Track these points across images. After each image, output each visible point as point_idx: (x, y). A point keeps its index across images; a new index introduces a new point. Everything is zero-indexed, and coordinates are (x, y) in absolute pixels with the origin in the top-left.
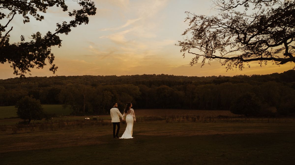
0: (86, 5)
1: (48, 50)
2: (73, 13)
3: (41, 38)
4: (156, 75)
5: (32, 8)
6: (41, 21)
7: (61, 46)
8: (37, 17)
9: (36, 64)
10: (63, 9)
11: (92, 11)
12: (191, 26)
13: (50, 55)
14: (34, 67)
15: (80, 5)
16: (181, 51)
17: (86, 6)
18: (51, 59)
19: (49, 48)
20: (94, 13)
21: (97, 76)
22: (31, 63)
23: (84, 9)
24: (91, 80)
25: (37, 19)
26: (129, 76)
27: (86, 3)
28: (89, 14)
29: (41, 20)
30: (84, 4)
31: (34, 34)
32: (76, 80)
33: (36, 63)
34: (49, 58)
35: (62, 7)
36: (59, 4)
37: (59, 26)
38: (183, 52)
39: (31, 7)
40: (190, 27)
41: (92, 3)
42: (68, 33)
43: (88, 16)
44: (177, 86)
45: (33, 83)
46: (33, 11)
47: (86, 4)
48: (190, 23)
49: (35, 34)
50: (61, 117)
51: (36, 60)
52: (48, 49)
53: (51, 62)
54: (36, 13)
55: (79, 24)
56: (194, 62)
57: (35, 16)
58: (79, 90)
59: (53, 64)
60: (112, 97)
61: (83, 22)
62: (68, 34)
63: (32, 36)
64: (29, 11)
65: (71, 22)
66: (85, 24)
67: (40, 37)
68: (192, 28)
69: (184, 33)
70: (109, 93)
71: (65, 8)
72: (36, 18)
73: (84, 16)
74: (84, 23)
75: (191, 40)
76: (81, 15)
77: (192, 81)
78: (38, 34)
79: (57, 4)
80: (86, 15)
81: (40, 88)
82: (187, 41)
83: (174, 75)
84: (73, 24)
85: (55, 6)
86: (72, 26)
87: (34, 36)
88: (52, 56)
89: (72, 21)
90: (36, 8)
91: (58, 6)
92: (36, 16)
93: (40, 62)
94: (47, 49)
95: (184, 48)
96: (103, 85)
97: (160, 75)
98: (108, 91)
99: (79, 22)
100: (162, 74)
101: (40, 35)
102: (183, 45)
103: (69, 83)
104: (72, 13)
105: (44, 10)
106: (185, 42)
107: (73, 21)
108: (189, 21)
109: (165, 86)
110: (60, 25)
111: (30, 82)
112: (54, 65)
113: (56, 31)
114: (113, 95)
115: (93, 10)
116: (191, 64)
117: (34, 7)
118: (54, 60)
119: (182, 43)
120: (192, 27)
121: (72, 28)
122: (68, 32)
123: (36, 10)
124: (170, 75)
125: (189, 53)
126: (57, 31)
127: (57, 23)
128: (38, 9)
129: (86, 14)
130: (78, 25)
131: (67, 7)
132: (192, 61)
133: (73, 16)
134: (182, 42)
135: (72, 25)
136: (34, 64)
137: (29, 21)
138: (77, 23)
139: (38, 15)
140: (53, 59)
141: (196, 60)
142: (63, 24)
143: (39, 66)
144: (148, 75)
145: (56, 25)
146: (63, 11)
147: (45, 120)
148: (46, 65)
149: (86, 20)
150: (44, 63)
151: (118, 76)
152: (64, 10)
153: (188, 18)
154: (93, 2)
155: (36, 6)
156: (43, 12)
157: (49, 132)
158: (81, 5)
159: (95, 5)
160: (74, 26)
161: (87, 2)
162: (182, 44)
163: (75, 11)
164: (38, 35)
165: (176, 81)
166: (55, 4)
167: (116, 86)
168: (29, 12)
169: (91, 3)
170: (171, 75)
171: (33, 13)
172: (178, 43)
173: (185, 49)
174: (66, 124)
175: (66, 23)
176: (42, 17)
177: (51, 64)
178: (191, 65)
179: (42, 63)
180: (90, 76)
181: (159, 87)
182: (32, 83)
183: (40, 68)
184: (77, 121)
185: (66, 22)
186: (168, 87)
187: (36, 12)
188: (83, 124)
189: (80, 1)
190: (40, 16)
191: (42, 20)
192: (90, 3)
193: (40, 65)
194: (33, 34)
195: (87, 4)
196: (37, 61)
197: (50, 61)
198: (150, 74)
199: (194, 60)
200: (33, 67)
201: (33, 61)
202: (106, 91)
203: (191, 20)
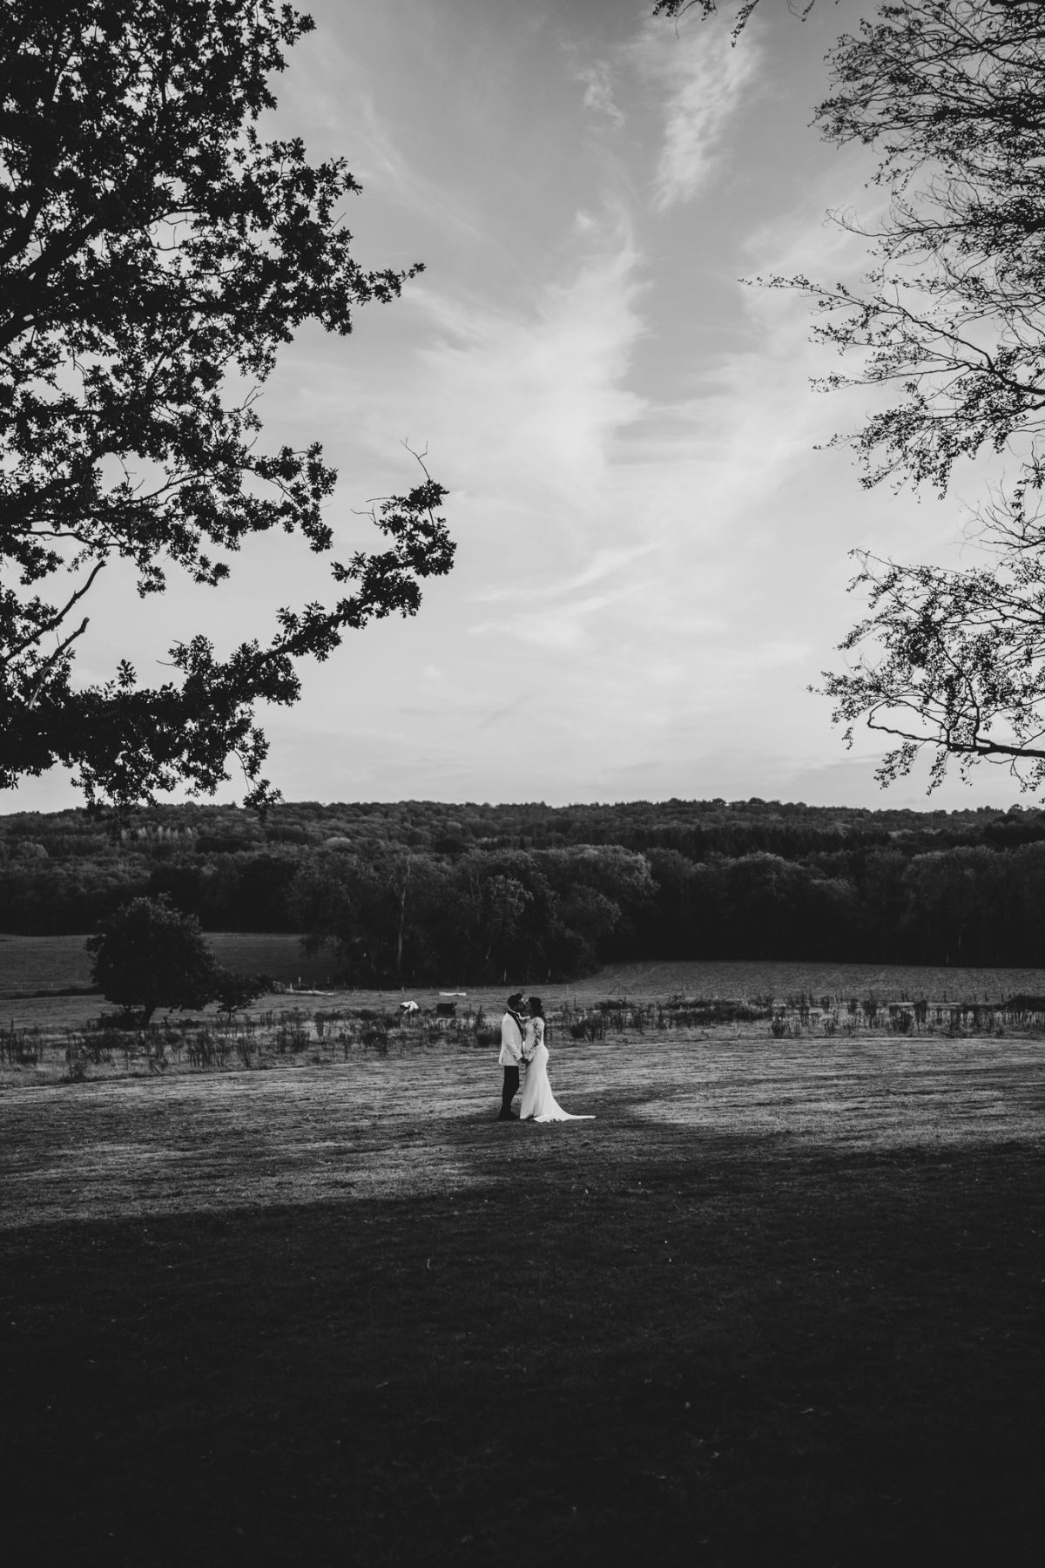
0: (412, 530)
1: (239, 716)
2: (351, 565)
3: (211, 661)
4: (724, 802)
5: (179, 529)
6: (215, 585)
7: (299, 699)
8: (198, 568)
9: (183, 777)
10: (310, 540)
11: (435, 556)
12: (880, 608)
13: (248, 739)
14: (176, 785)
15: (386, 533)
16: (835, 720)
17: (411, 538)
18: (251, 753)
19: (243, 706)
20: (444, 566)
21: (461, 805)
22: (164, 768)
23: (400, 548)
24: (435, 822)
25: (200, 578)
26: (606, 806)
27: (411, 521)
28: (423, 570)
29: (213, 583)
30: (403, 527)
31: (182, 645)
32: (364, 822)
33: (187, 770)
34: (244, 748)
35: (309, 533)
36: (295, 521)
37: (289, 620)
38: (844, 724)
39: (175, 526)
40: (873, 614)
41: (436, 522)
42: (329, 653)
43: (418, 579)
44: (823, 854)
45: (176, 834)
46: (184, 544)
47: (409, 524)
48: (874, 595)
49: (188, 644)
50: (292, 991)
51: (185, 757)
52: (242, 712)
53: (253, 768)
54: (194, 550)
55: (375, 614)
56: (896, 769)
57: (189, 566)
58: (377, 869)
59: (258, 778)
60: (527, 902)
61: (393, 608)
62: (326, 657)
63: (171, 651)
64: (165, 541)
65: (340, 607)
66: (405, 616)
67: (209, 660)
68: (882, 620)
69: (846, 641)
70: (514, 885)
71: (322, 539)
72: (193, 574)
73: (401, 581)
74: (399, 609)
75: (879, 673)
76: (388, 574)
77: (890, 833)
78: (200, 644)
79: (286, 518)
80: (409, 577)
81: (203, 854)
82: (859, 674)
83: (808, 806)
84: (351, 612)
85: (278, 528)
86: (344, 624)
87: (180, 654)
88: (257, 742)
89: (348, 600)
90: (197, 529)
91: (289, 528)
92: (194, 566)
93: (205, 767)
94: (237, 710)
95: (847, 704)
96: (485, 847)
97: (743, 802)
98: (506, 877)
99: (377, 606)
100: (754, 800)
101: (208, 651)
102: (842, 692)
103: (333, 836)
104: (347, 566)
105: (230, 540)
106: (853, 676)
107: (352, 599)
108: (869, 586)
109: (768, 854)
110: (294, 616)
111: (160, 829)
112: (265, 783)
113: (274, 643)
114: (529, 895)
115: (440, 552)
116: (882, 778)
117: (188, 528)
118: (264, 758)
119: (840, 683)
120: (882, 616)
121: (343, 630)
122: (327, 650)
123: (196, 540)
124: (790, 806)
125: (873, 727)
126: (280, 644)
127: (282, 610)
128: (205, 536)
129: (410, 571)
130: (372, 620)
131: (330, 532)
132: (887, 767)
133: (351, 580)
134: (838, 675)
135: (345, 617)
136: (175, 773)
137: (162, 588)
138: (369, 610)
139: (205, 563)
140: (263, 756)
141: (901, 762)
142: (309, 614)
143: (197, 784)
144: (690, 803)
145: (273, 616)
146: (313, 549)
147: (218, 1012)
148: (228, 778)
149: (408, 596)
150: (218, 770)
151: (554, 807)
152: (317, 549)
153: (864, 578)
154: (439, 520)
155: (197, 522)
156: (228, 546)
157: (233, 1074)
158: (390, 531)
159: (448, 532)
160: (356, 624)
161: (417, 518)
162: (840, 688)
163: (359, 561)
164: (201, 649)
165: (819, 830)
166: (277, 520)
167: (544, 852)
168: (165, 547)
169: (430, 523)
170: (795, 803)
171: (184, 553)
172: (823, 684)
173: (855, 708)
174: (314, 1035)
175: (322, 608)
176: (221, 570)
177: (252, 778)
178: (881, 782)
179: (211, 771)
180: (429, 805)
181: (743, 859)
182: (169, 831)
183: (200, 792)
184: (365, 1015)
185: (321, 604)
186: (780, 858)
187: (195, 546)
188: (392, 1032)
189: (385, 513)
190: (213, 566)
191: (220, 581)
192: (426, 521)
193: (201, 779)
194: (176, 646)
195: (417, 527)
196: (189, 760)
197: (246, 764)
198: (699, 799)
199: (894, 763)
200: (172, 789)
201: (174, 761)
202: (502, 877)
203: (877, 585)
